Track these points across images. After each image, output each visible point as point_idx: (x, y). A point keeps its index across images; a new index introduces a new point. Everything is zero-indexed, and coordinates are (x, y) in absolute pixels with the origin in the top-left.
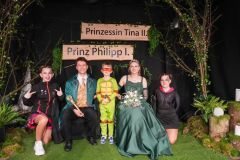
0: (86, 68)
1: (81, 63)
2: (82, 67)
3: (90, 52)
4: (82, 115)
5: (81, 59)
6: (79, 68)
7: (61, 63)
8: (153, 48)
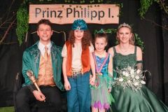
1: (44, 27)
2: (45, 32)
5: (43, 22)
7: (27, 27)
8: (146, 7)
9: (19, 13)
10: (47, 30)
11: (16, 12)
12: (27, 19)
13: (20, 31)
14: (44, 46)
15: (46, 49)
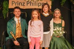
0: (20, 13)
2: (17, 12)
3: (26, 4)
4: (19, 44)
5: (17, 8)
6: (16, 13)
7: (8, 10)
8: (64, 1)
9: (4, 3)
10: (19, 11)
11: (2, 3)
12: (8, 6)
13: (4, 12)
14: (17, 19)
15: (18, 20)
